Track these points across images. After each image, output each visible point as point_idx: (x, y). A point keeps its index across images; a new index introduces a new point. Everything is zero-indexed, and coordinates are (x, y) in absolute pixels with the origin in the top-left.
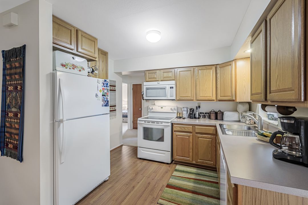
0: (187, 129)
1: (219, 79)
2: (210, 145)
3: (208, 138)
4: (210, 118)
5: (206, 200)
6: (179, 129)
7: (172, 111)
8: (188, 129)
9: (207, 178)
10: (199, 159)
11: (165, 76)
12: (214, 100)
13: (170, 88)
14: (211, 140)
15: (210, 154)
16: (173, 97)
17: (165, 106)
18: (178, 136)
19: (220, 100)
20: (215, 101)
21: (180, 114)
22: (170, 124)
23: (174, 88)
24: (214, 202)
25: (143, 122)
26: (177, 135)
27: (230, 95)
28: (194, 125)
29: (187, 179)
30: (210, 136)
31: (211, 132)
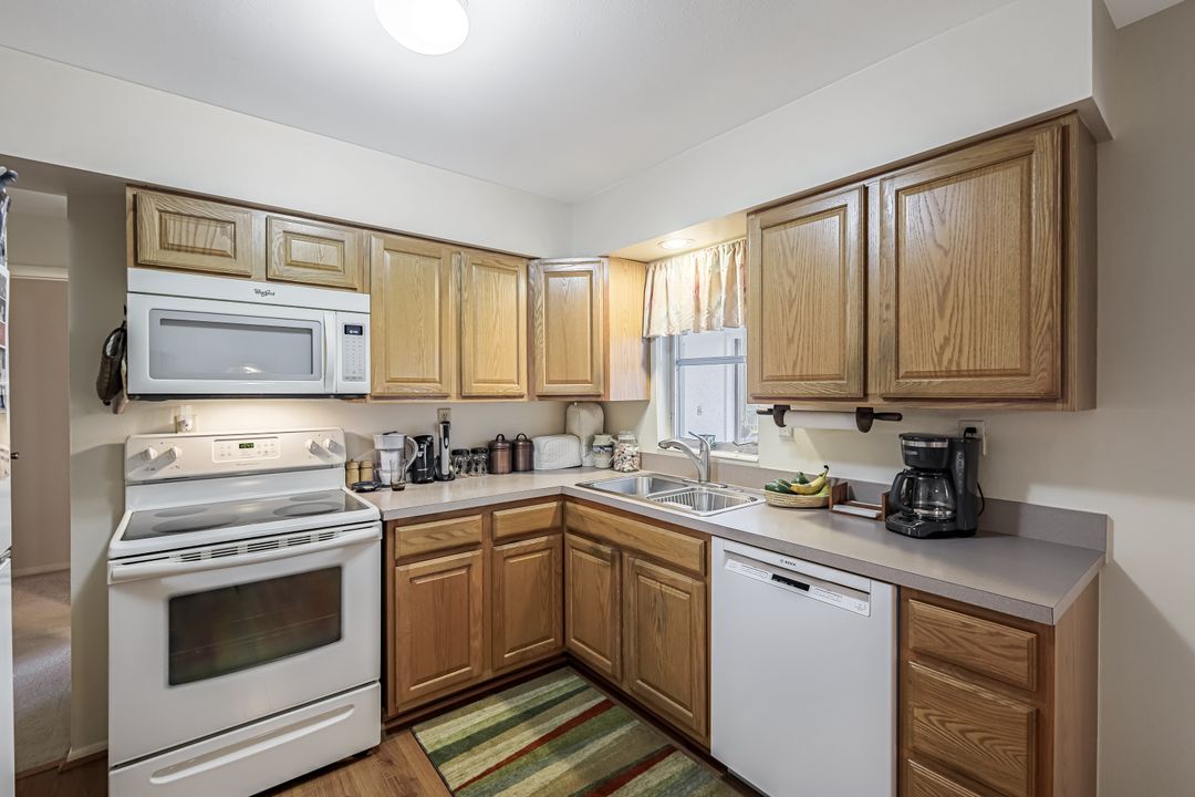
0: (460, 533)
1: (541, 313)
2: (545, 574)
3: (538, 551)
4: (491, 468)
5: (656, 782)
6: (422, 544)
7: (317, 461)
8: (463, 530)
9: (567, 709)
10: (508, 647)
11: (297, 256)
12: (522, 397)
13: (342, 329)
14: (546, 553)
15: (544, 608)
16: (360, 379)
17: (273, 435)
18: (418, 582)
19: (542, 397)
20: (525, 399)
21: (360, 468)
22: (377, 530)
23: (367, 331)
24: (675, 769)
25: (173, 563)
26: (411, 579)
27: (589, 379)
28: (489, 510)
29: (524, 759)
30: (544, 539)
31: (547, 523)
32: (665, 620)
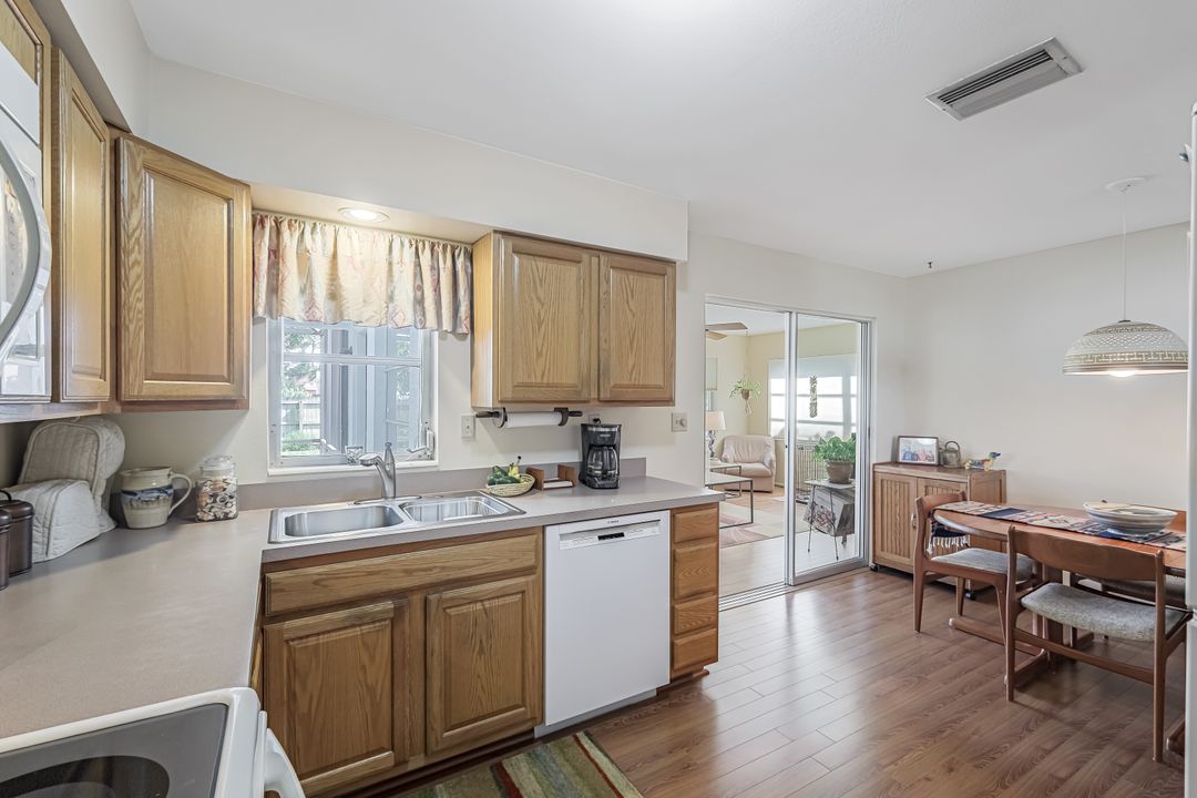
32: (490, 637)
